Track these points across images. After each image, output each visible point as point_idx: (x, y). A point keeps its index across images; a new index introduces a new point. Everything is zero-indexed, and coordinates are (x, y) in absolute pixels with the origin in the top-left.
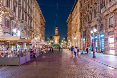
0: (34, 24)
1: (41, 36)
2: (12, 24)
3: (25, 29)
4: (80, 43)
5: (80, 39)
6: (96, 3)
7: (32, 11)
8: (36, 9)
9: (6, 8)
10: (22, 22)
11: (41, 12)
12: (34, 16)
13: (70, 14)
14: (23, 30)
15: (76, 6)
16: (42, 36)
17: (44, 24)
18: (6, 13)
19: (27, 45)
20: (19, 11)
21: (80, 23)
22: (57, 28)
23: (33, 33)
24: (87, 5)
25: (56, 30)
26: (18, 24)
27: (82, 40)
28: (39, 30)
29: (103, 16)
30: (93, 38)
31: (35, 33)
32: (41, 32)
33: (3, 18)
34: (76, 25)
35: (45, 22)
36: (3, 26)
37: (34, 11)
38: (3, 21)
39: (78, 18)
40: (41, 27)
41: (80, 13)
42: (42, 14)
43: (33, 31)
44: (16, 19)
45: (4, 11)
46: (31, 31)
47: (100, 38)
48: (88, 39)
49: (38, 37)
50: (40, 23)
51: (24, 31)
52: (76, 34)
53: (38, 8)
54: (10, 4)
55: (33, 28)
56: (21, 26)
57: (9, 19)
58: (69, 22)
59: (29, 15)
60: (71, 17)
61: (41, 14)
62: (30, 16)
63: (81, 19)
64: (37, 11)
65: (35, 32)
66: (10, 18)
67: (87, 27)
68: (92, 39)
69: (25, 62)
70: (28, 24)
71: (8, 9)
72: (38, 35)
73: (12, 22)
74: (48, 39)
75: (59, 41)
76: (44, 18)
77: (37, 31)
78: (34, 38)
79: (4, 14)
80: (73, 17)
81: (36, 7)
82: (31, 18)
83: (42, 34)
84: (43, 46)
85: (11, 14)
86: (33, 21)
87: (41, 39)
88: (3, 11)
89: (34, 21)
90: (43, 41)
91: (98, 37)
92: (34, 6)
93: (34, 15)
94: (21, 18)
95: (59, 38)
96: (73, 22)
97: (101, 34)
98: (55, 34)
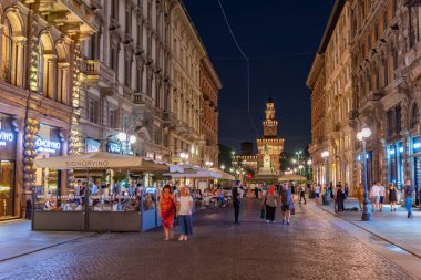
0: (176, 101)
1: (203, 142)
2: (105, 109)
3: (146, 123)
4: (355, 172)
5: (355, 155)
6: (395, 27)
7: (168, 55)
8: (184, 43)
9: (90, 62)
10: (137, 100)
11: (204, 53)
12: (175, 71)
13: (318, 55)
14: (138, 128)
15: (338, 27)
16: (208, 144)
17: (214, 97)
18: (89, 77)
19: (154, 179)
20: (126, 63)
21: (351, 91)
22: (270, 106)
23: (173, 135)
24: (372, 28)
25: (268, 117)
26: (124, 106)
27: (359, 158)
28: (195, 123)
29: (413, 78)
30: (392, 152)
31: (180, 134)
32: (203, 130)
33: (82, 93)
34: (341, 100)
35: (220, 86)
36: (82, 120)
37: (178, 50)
38: (82, 105)
39: (345, 72)
40: (205, 110)
41: (351, 53)
42: (206, 60)
43: (173, 128)
44: (117, 91)
45: (86, 73)
46: (166, 129)
47: (410, 152)
48: (378, 157)
49: (192, 150)
50: (199, 93)
51: (144, 129)
52: (341, 133)
53: (192, 38)
54: (102, 47)
55: (175, 117)
56: (134, 113)
57: (97, 93)
58: (317, 83)
59: (158, 72)
60: (323, 65)
61: (202, 61)
62: (162, 73)
63: (354, 77)
64: (189, 51)
65: (179, 129)
66: (101, 93)
67: (374, 112)
68: (389, 157)
69: (154, 226)
70: (157, 105)
71: (97, 65)
72: (192, 140)
73: (105, 104)
74: (233, 153)
75: (281, 161)
76: (214, 74)
77: (187, 127)
78: (176, 153)
79: (83, 83)
80: (328, 65)
81: (185, 35)
82: (166, 81)
83: (208, 134)
84: (212, 182)
85: (106, 81)
86: (172, 90)
87: (202, 157)
88: (81, 74)
89: (175, 90)
90: (211, 164)
91: (406, 148)
92: (175, 33)
93: (178, 66)
94: (133, 86)
95: (281, 148)
96: (328, 87)
97: (415, 140)
98: (266, 133)
